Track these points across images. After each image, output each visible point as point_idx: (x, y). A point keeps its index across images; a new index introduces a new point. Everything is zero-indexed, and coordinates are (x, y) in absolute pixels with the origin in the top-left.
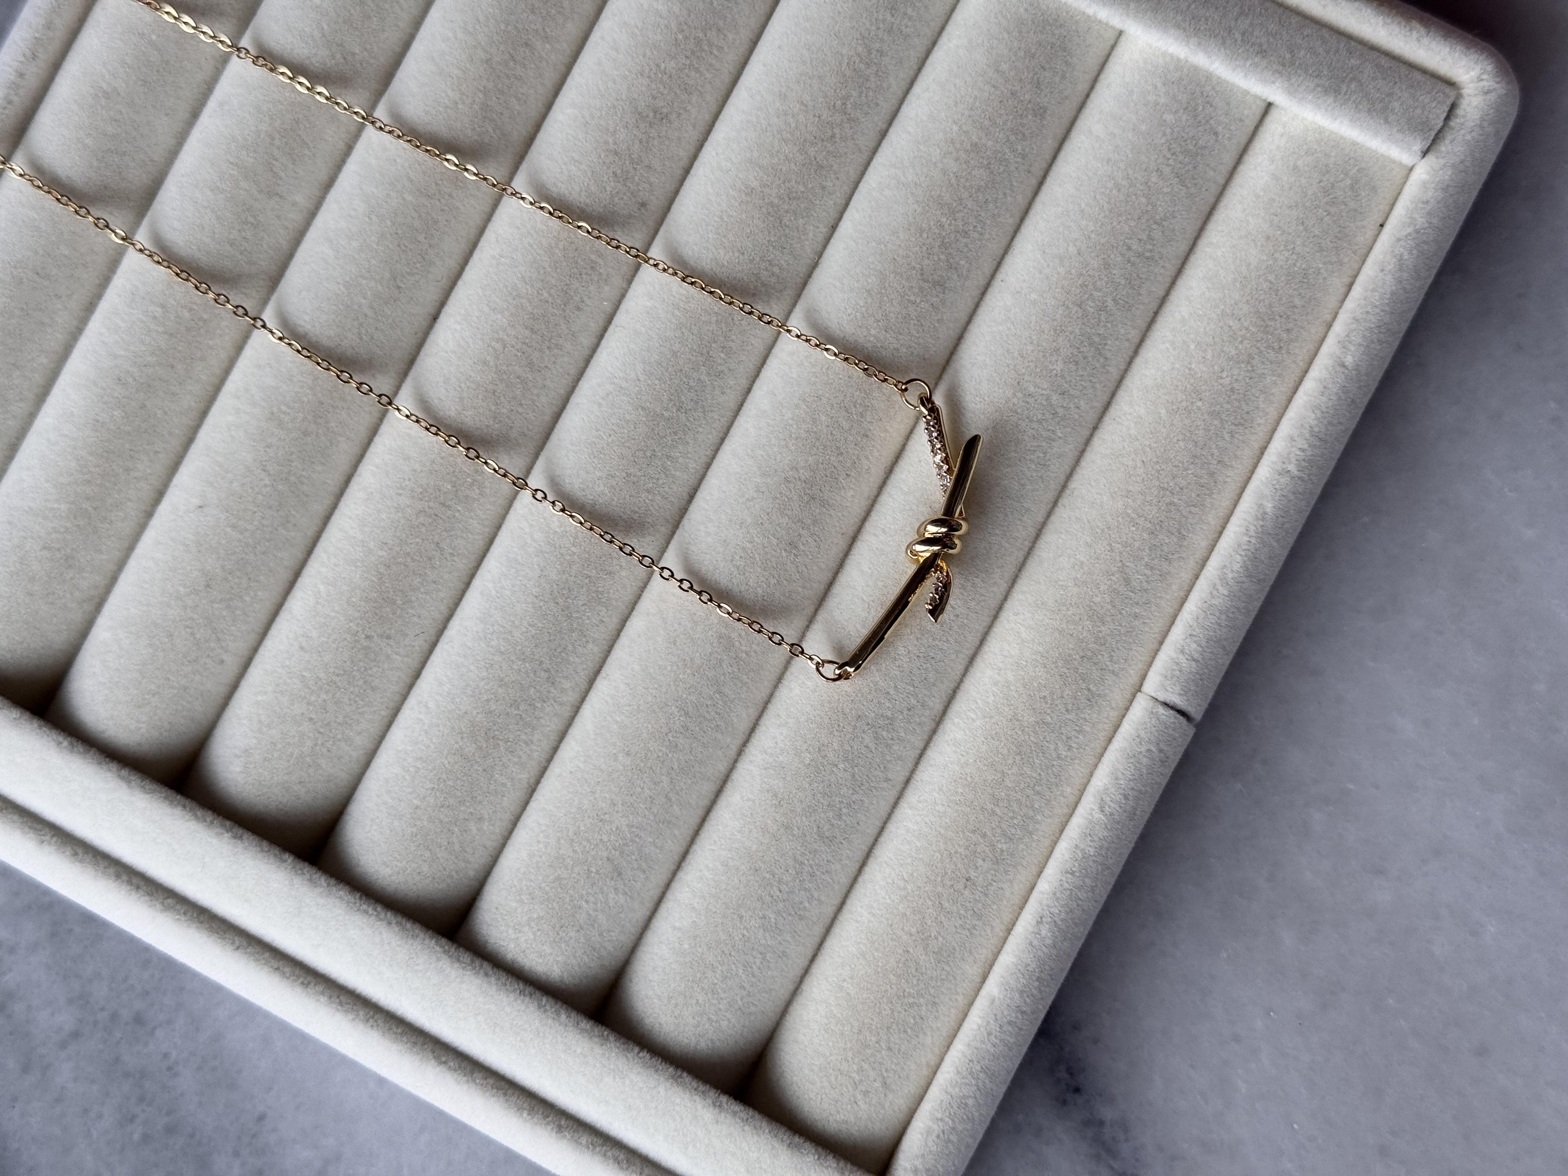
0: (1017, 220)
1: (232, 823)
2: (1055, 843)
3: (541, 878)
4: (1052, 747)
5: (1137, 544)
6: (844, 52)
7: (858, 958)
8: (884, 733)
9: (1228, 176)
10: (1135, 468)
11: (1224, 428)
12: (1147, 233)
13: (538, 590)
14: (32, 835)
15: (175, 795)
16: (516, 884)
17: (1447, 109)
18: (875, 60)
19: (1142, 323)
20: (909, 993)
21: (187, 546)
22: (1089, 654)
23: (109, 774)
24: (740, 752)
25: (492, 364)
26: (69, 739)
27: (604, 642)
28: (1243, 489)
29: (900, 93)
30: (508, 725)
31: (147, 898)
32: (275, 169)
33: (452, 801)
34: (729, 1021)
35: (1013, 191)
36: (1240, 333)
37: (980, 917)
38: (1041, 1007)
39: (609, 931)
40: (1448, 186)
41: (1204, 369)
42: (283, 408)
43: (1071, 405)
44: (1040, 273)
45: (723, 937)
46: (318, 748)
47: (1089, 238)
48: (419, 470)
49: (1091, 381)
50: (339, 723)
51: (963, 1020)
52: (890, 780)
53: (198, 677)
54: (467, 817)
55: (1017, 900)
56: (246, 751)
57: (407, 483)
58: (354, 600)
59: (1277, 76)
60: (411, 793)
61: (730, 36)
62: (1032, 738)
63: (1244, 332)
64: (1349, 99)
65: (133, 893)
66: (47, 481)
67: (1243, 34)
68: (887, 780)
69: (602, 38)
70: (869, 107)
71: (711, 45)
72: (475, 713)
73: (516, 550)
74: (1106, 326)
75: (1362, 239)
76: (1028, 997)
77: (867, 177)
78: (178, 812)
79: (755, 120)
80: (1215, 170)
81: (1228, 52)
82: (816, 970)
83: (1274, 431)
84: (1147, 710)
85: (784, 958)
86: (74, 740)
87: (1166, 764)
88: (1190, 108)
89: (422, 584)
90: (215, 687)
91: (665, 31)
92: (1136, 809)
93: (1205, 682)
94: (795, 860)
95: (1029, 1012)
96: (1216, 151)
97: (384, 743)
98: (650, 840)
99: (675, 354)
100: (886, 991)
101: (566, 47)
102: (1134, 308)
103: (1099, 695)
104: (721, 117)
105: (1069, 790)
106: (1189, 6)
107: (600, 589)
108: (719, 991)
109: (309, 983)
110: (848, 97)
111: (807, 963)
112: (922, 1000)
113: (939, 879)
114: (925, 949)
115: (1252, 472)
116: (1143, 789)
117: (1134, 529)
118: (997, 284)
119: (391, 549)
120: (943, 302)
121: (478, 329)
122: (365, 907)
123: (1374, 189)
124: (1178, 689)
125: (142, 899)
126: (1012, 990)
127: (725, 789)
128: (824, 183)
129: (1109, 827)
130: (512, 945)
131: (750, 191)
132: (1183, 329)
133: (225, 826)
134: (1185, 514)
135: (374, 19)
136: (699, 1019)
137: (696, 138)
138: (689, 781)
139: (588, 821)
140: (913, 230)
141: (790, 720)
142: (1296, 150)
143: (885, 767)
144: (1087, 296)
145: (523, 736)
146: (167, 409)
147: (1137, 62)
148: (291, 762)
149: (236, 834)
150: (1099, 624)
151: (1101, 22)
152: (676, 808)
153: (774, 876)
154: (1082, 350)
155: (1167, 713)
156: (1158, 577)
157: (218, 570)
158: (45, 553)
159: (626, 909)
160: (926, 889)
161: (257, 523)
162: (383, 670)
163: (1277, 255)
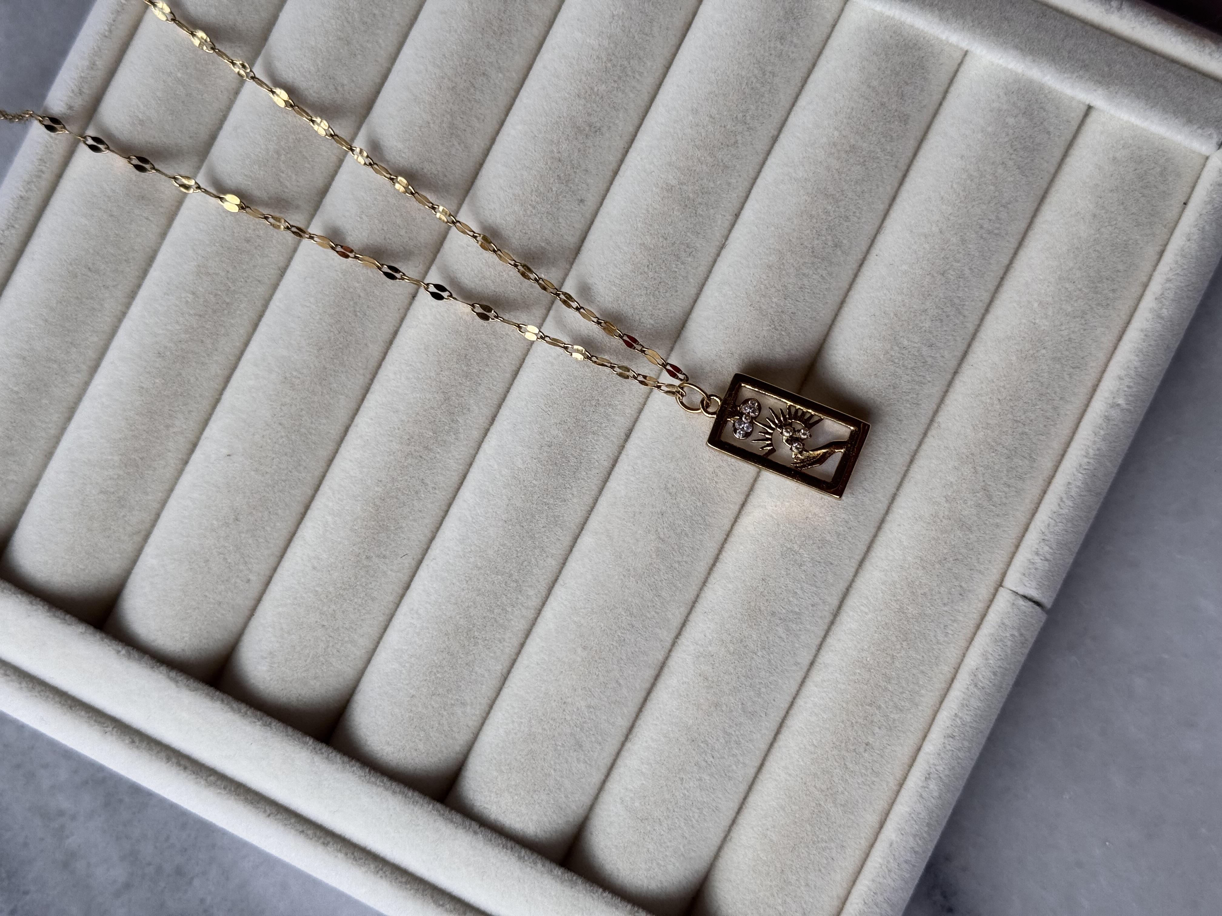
0: (887, 207)
1: (262, 714)
2: (936, 712)
3: (516, 751)
4: (932, 634)
5: (997, 467)
6: (744, 73)
7: (778, 811)
8: (794, 626)
9: (1057, 166)
10: (992, 405)
11: (1065, 371)
12: (995, 214)
13: (506, 515)
14: (97, 727)
15: (214, 691)
16: (496, 756)
18: (769, 80)
19: (991, 287)
20: (822, 839)
21: (219, 488)
22: (960, 557)
23: (160, 676)
24: (674, 644)
25: (463, 333)
26: (126, 648)
27: (560, 556)
28: (1080, 419)
29: (788, 106)
30: (485, 627)
31: (194, 776)
32: (281, 180)
33: (441, 690)
34: (674, 864)
35: (883, 182)
36: (1075, 293)
37: (877, 774)
38: (929, 847)
39: (573, 793)
41: (1047, 323)
42: (295, 373)
43: (938, 355)
44: (909, 248)
45: (667, 796)
46: (329, 649)
47: (949, 219)
48: (406, 421)
49: (953, 335)
50: (346, 628)
52: (799, 664)
53: (230, 594)
54: (453, 703)
55: (906, 760)
56: (271, 653)
57: (397, 431)
58: (356, 528)
59: (1098, 85)
60: (407, 685)
61: (649, 64)
62: (916, 628)
63: (1078, 292)
64: (1157, 103)
65: (182, 772)
66: (102, 437)
67: (1069, 52)
68: (797, 664)
69: (545, 67)
70: (764, 118)
71: (634, 72)
72: (458, 617)
73: (487, 483)
74: (964, 290)
75: (1171, 215)
76: (920, 839)
77: (763, 174)
78: (218, 705)
79: (672, 130)
80: (1048, 162)
81: (1057, 66)
82: (741, 820)
83: (1104, 371)
84: (1008, 601)
85: (717, 812)
86: (130, 648)
87: (1025, 645)
88: (1027, 113)
89: (410, 513)
90: (244, 602)
91: (597, 61)
92: (1002, 683)
94: (725, 732)
95: (921, 851)
96: (1049, 147)
97: (381, 643)
98: (605, 718)
100: (803, 837)
101: (516, 76)
102: (986, 275)
103: (969, 591)
104: (643, 128)
105: (947, 669)
106: (1024, 32)
107: (556, 514)
108: (666, 840)
109: (328, 843)
110: (748, 110)
111: (734, 815)
112: (833, 845)
113: (843, 745)
114: (834, 802)
115: (1087, 405)
116: (1008, 666)
117: (993, 454)
118: (872, 258)
119: (385, 486)
120: (830, 274)
122: (373, 779)
123: (1179, 175)
124: (1034, 584)
125: (190, 777)
126: (907, 834)
127: (663, 674)
128: (729, 180)
129: (982, 699)
131: (670, 189)
132: (1027, 291)
133: (256, 716)
134: (1034, 441)
135: (359, 56)
136: (650, 865)
137: (623, 146)
138: (635, 669)
139: (554, 704)
140: (805, 217)
141: (716, 617)
142: (1115, 145)
143: (795, 653)
144: (948, 267)
145: (498, 636)
146: (198, 376)
147: (982, 76)
148: (308, 661)
149: (266, 722)
150: (967, 533)
151: (951, 45)
152: (625, 691)
153: (707, 745)
154: (945, 310)
155: (1026, 604)
156: (1015, 493)
157: (244, 506)
158: (102, 496)
159: (586, 775)
160: (833, 753)
161: (275, 467)
162: (380, 584)
163: (1103, 230)
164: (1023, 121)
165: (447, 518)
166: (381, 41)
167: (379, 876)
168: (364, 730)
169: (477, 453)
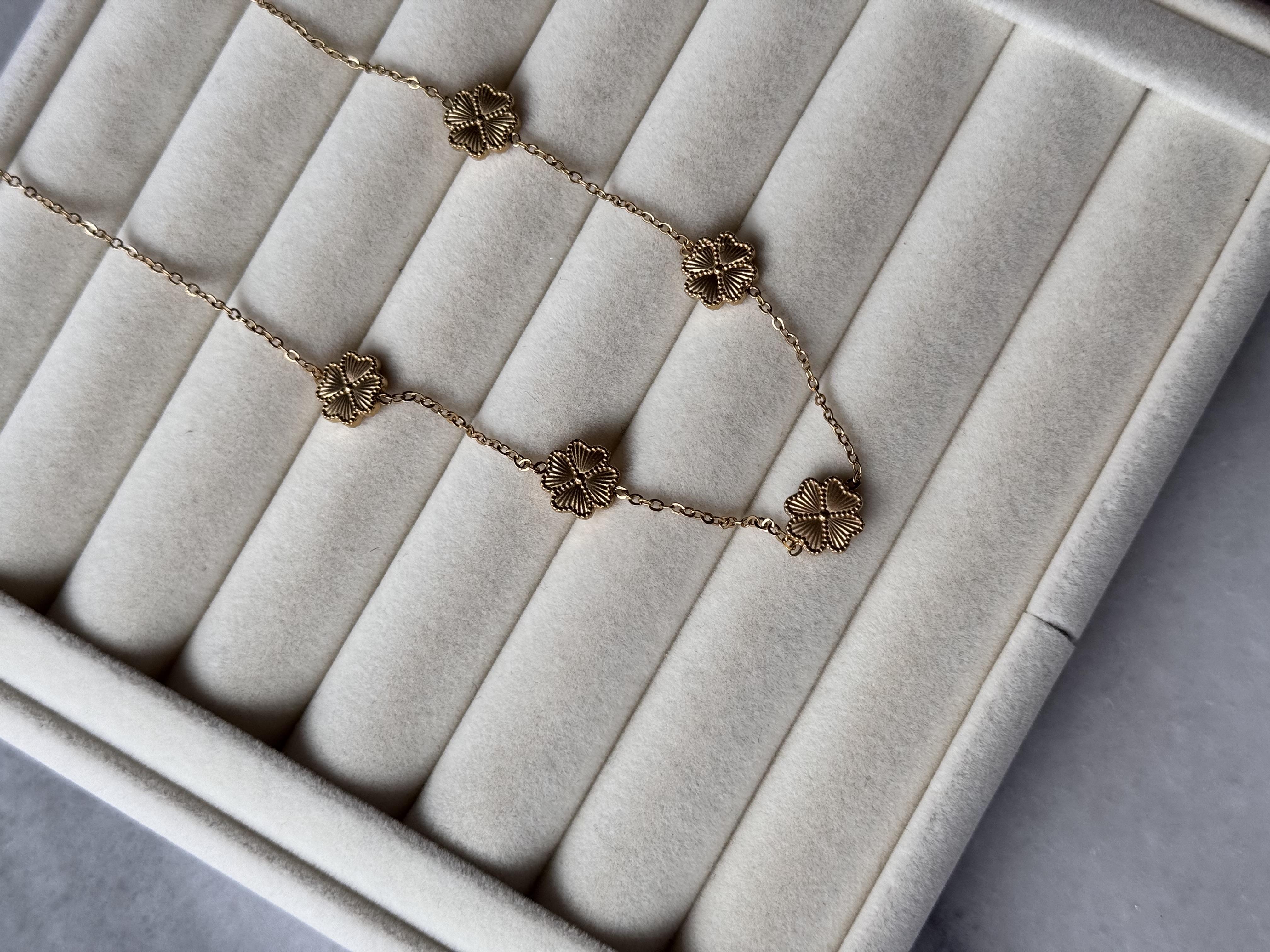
0: (919, 191)
1: (209, 713)
2: (947, 747)
3: (483, 768)
4: (945, 660)
5: (1025, 480)
6: (768, 40)
7: (767, 848)
8: (794, 645)
9: (1108, 154)
10: (1023, 411)
11: (1105, 377)
12: (1036, 202)
13: (486, 509)
14: (32, 719)
15: (159, 686)
16: (461, 772)
18: (795, 48)
19: (1030, 282)
20: (813, 880)
21: (177, 465)
22: (981, 577)
23: (103, 667)
24: (663, 659)
25: (450, 310)
26: (68, 634)
27: (543, 558)
28: (1121, 432)
29: (816, 78)
30: (457, 630)
31: (132, 778)
32: (263, 137)
33: (405, 697)
34: (649, 901)
35: (916, 165)
36: (1120, 292)
37: (878, 812)
38: (932, 896)
39: (543, 817)
41: (1088, 324)
43: (967, 355)
44: (940, 237)
45: (645, 825)
46: (287, 647)
47: (985, 206)
49: (984, 334)
50: (307, 626)
51: (862, 906)
52: (798, 687)
53: (183, 582)
54: (418, 711)
55: (911, 798)
56: (224, 648)
58: (323, 516)
59: (1156, 65)
60: (368, 689)
61: (667, 27)
62: (928, 652)
63: (1124, 291)
64: (1220, 87)
65: (120, 772)
66: (56, 406)
67: (1125, 29)
68: (795, 687)
69: (554, 27)
70: (788, 88)
71: (649, 34)
72: (427, 619)
73: (468, 474)
74: (998, 284)
76: (921, 887)
77: (785, 151)
78: (161, 701)
79: (687, 99)
80: (1097, 149)
81: (1112, 43)
82: (727, 857)
83: (1149, 381)
84: (1032, 628)
85: (700, 846)
86: (72, 635)
87: (1049, 678)
88: (1077, 94)
89: (383, 503)
90: (198, 592)
91: (609, 21)
92: (1021, 719)
93: (1085, 605)
94: (711, 756)
95: (922, 900)
96: (1099, 132)
97: (345, 644)
98: (581, 735)
99: (612, 303)
100: (792, 878)
102: (1023, 270)
103: (989, 615)
104: (656, 97)
105: (960, 699)
108: (641, 874)
109: (274, 858)
110: (771, 80)
111: (720, 850)
112: (824, 887)
113: (842, 777)
114: (828, 840)
115: (1129, 417)
116: (1028, 700)
117: (1022, 465)
118: (900, 246)
119: (357, 472)
120: (852, 261)
121: (438, 278)
122: (325, 790)
123: (1241, 168)
124: (1060, 610)
125: (128, 779)
126: (907, 879)
127: (649, 692)
128: (748, 156)
129: (997, 733)
130: (456, 828)
131: (682, 162)
132: (1068, 289)
133: (203, 715)
134: (1068, 453)
135: (355, 8)
136: (622, 900)
137: (634, 116)
138: (618, 684)
139: (526, 718)
140: (827, 197)
141: (709, 631)
142: (1172, 131)
143: (793, 675)
144: (982, 258)
145: (470, 640)
146: (163, 345)
147: (1029, 53)
148: (263, 659)
149: (213, 722)
150: (989, 550)
151: (997, 17)
152: (605, 707)
153: (692, 771)
154: (976, 305)
155: (1051, 632)
156: (1042, 509)
157: (204, 487)
158: (52, 469)
159: (559, 798)
160: (830, 786)
161: (239, 446)
162: (347, 579)
163: (1154, 224)
165: (423, 512)
167: (326, 897)
168: (320, 737)
169: (460, 442)
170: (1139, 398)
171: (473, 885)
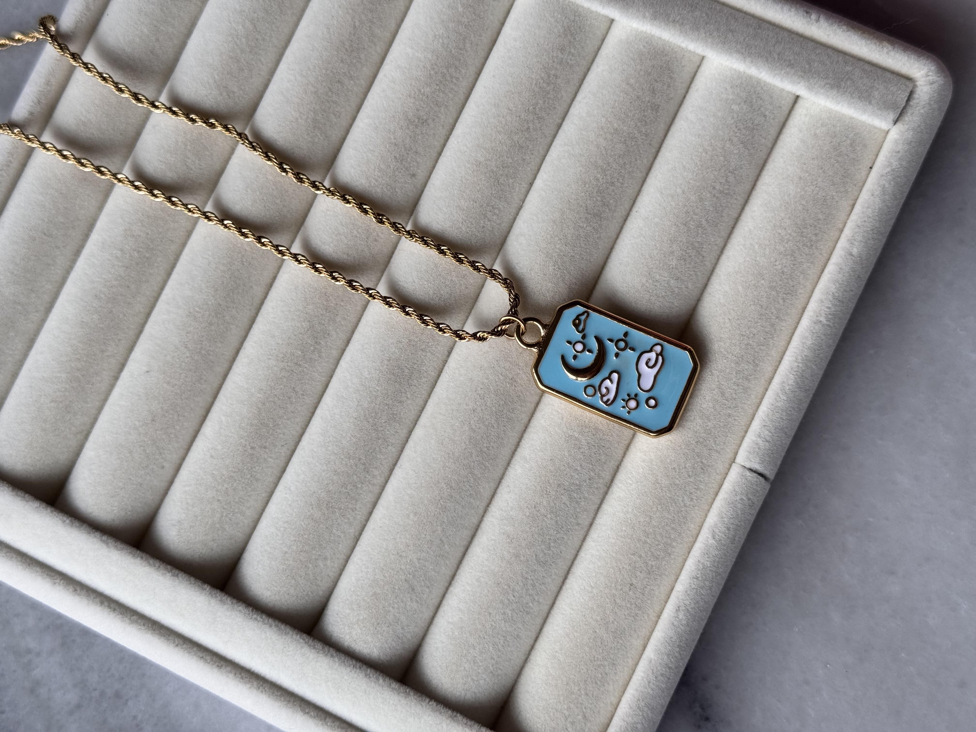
0: (644, 174)
1: (172, 567)
2: (685, 560)
3: (364, 594)
4: (680, 499)
5: (728, 371)
6: (533, 76)
7: (565, 637)
8: (575, 495)
9: (773, 141)
10: (724, 323)
11: (779, 296)
12: (725, 178)
13: (356, 414)
14: (48, 579)
15: (136, 551)
16: (349, 598)
17: (908, 95)
18: (553, 81)
19: (724, 234)
20: (597, 658)
21: (140, 396)
22: (701, 440)
23: (95, 540)
24: (485, 511)
26: (70, 519)
27: (398, 445)
28: (793, 333)
29: (569, 101)
30: (340, 499)
31: (120, 616)
32: (187, 164)
33: (307, 548)
34: (485, 680)
35: (641, 157)
36: (786, 237)
37: (640, 608)
38: (681, 664)
39: (408, 626)
40: (911, 141)
41: (765, 260)
42: (197, 309)
43: (683, 286)
44: (660, 205)
45: (479, 627)
46: (223, 518)
47: (689, 183)
48: (281, 343)
49: (694, 271)
50: (236, 502)
51: (633, 674)
52: (580, 524)
53: (148, 477)
54: (317, 558)
55: (663, 597)
56: (179, 522)
57: (274, 351)
58: (243, 425)
59: (801, 79)
60: (281, 544)
61: (463, 71)
62: (668, 495)
63: (788, 236)
64: (846, 91)
65: (112, 613)
66: (53, 360)
67: (779, 54)
68: (578, 524)
69: (385, 76)
70: (550, 109)
71: (451, 77)
72: (320, 492)
73: (342, 390)
74: (702, 237)
75: (860, 176)
76: (672, 658)
77: (550, 153)
78: (138, 561)
79: (480, 120)
80: (765, 139)
81: (770, 66)
82: (538, 646)
83: (810, 297)
84: (739, 473)
85: (518, 639)
86: (73, 519)
87: (753, 507)
88: (748, 101)
89: (285, 414)
90: (159, 484)
91: (423, 70)
92: (735, 537)
93: (775, 455)
94: (522, 576)
95: (674, 667)
96: (766, 127)
97: (264, 514)
98: (431, 567)
100: (583, 657)
101: (364, 83)
102: (719, 225)
103: (708, 466)
104: (459, 120)
105: (692, 526)
106: (744, 40)
107: (395, 412)
108: (478, 661)
109: (222, 666)
110: (537, 104)
111: (532, 642)
112: (606, 663)
113: (613, 585)
114: (606, 630)
115: (798, 323)
116: (739, 524)
117: (725, 361)
118: (633, 213)
119: (265, 393)
120: (600, 226)
122: (255, 616)
123: (865, 146)
124: (758, 459)
125: (118, 616)
126: (662, 653)
127: (477, 534)
128: (524, 157)
129: (718, 548)
130: (348, 637)
131: (479, 164)
132: (750, 237)
133: (167, 569)
134: (757, 350)
135: (246, 71)
136: (466, 680)
137: (445, 134)
138: (455, 530)
139: (392, 557)
140: (580, 183)
141: (516, 489)
142: (815, 124)
143: (576, 516)
144: (689, 219)
145: (350, 506)
146: (126, 313)
147: (714, 75)
148: (207, 527)
149: (174, 574)
151: (690, 51)
152: (447, 547)
153: (509, 587)
154: (688, 252)
155: (752, 475)
156: (742, 391)
157: (159, 410)
158: (53, 404)
159: (418, 612)
160: (606, 591)
161: (181, 380)
162: (262, 468)
163: (807, 188)
164: (745, 107)
165: (313, 418)
166: (262, 59)
167: (260, 691)
168: (250, 579)
169: (336, 367)
170: (804, 309)
171: (362, 675)
